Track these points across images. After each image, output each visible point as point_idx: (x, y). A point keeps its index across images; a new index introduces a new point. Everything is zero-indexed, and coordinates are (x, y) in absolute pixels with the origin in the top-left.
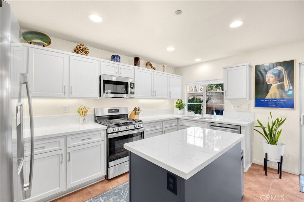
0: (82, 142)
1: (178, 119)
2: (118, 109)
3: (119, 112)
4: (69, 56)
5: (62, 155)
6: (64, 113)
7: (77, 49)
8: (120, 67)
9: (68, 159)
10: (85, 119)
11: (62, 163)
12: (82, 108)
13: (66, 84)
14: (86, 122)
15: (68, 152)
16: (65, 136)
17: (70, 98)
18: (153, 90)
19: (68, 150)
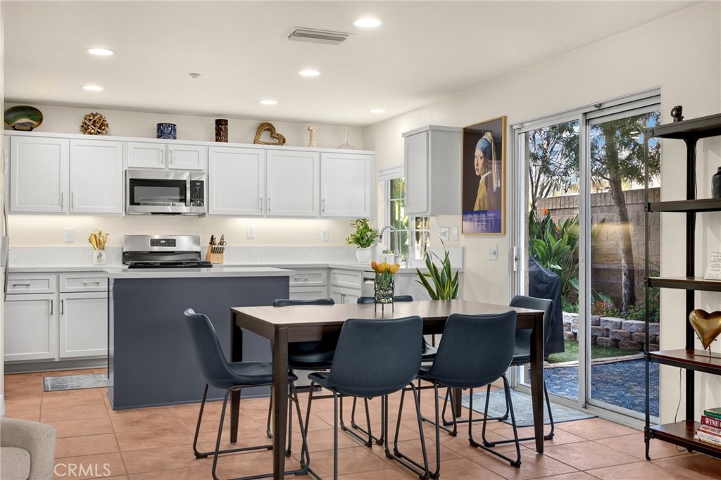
0: (82, 288)
1: (330, 269)
2: (175, 240)
3: (175, 246)
4: (68, 140)
5: (52, 301)
6: (67, 242)
7: (86, 124)
8: (170, 149)
9: (61, 311)
10: (100, 255)
11: (52, 314)
12: (97, 233)
13: (65, 190)
14: (102, 260)
15: (61, 299)
16: (58, 273)
17: (72, 214)
18: (262, 195)
19: (62, 297)
